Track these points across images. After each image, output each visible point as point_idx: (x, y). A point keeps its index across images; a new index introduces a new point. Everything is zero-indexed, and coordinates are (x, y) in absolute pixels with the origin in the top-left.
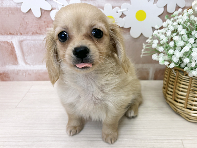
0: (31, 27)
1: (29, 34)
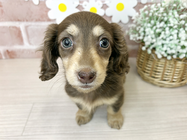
0: (36, 16)
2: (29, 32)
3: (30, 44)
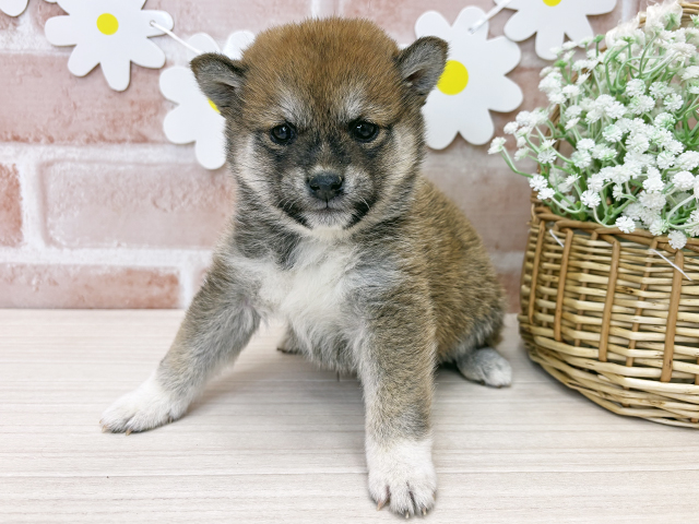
1: (77, 143)
2: (52, 187)
3: (49, 241)
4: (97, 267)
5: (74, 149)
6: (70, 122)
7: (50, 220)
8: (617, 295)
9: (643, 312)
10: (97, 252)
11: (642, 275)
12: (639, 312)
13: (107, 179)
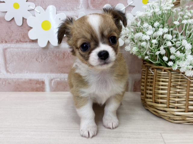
0: (16, 35)
1: (13, 42)
2: (7, 56)
3: (7, 71)
4: (21, 79)
5: (13, 44)
6: (11, 37)
7: (7, 65)
8: (171, 88)
9: (179, 93)
10: (21, 74)
11: (178, 81)
12: (178, 93)
13: (23, 53)
